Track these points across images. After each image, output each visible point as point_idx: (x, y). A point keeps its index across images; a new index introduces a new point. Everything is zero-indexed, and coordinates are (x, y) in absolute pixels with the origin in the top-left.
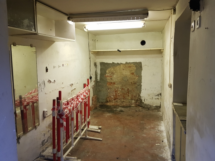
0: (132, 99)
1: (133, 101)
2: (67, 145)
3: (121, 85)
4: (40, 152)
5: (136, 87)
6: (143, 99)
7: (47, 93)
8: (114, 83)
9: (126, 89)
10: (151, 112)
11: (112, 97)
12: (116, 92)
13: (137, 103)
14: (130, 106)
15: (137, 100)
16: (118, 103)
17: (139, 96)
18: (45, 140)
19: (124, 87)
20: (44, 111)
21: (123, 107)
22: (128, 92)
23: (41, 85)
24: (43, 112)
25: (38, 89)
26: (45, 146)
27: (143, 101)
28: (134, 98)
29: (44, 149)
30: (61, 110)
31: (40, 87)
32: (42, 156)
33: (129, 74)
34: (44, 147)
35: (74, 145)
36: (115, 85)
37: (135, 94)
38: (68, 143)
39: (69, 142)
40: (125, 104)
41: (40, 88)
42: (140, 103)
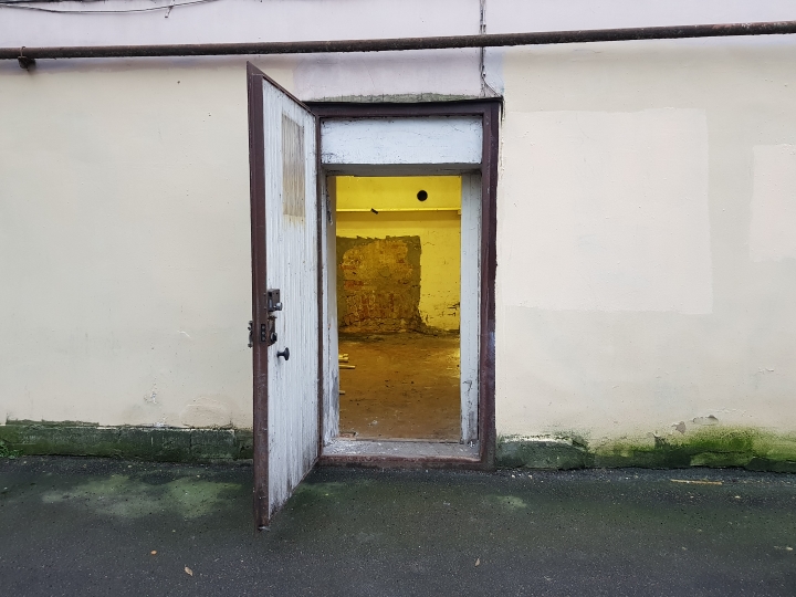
1: (403, 322)
3: (375, 288)
6: (423, 316)
8: (361, 283)
9: (388, 295)
11: (356, 314)
12: (364, 302)
14: (396, 333)
15: (412, 319)
16: (370, 328)
19: (383, 291)
22: (392, 303)
27: (424, 321)
28: (404, 315)
33: (394, 261)
36: (363, 288)
37: (406, 307)
40: (384, 328)
42: (416, 326)
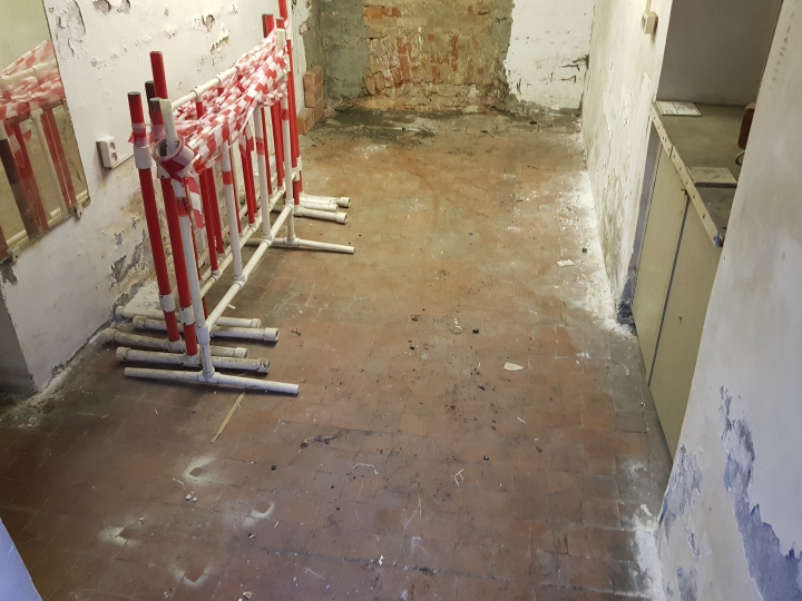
0: (468, 83)
1: (474, 91)
2: (217, 277)
3: (423, 21)
4: (111, 306)
5: (490, 30)
6: (512, 80)
7: (98, 59)
8: (396, 12)
9: (447, 38)
10: (542, 136)
11: (388, 73)
12: (402, 50)
13: (490, 101)
14: (459, 113)
15: (491, 86)
16: (413, 102)
17: (500, 67)
18: (123, 259)
19: (438, 30)
20: (98, 144)
21: (433, 115)
22: (455, 54)
23: (64, 24)
24: (94, 146)
25: (55, 43)
26: (130, 280)
27: (513, 90)
28: (477, 77)
29: (127, 292)
30: (170, 144)
31: (61, 33)
32: (124, 318)
34: (125, 286)
35: (246, 278)
36: (401, 21)
37: (480, 62)
38: (221, 270)
39: (224, 263)
40: (437, 104)
41: (63, 40)
42: (498, 99)
